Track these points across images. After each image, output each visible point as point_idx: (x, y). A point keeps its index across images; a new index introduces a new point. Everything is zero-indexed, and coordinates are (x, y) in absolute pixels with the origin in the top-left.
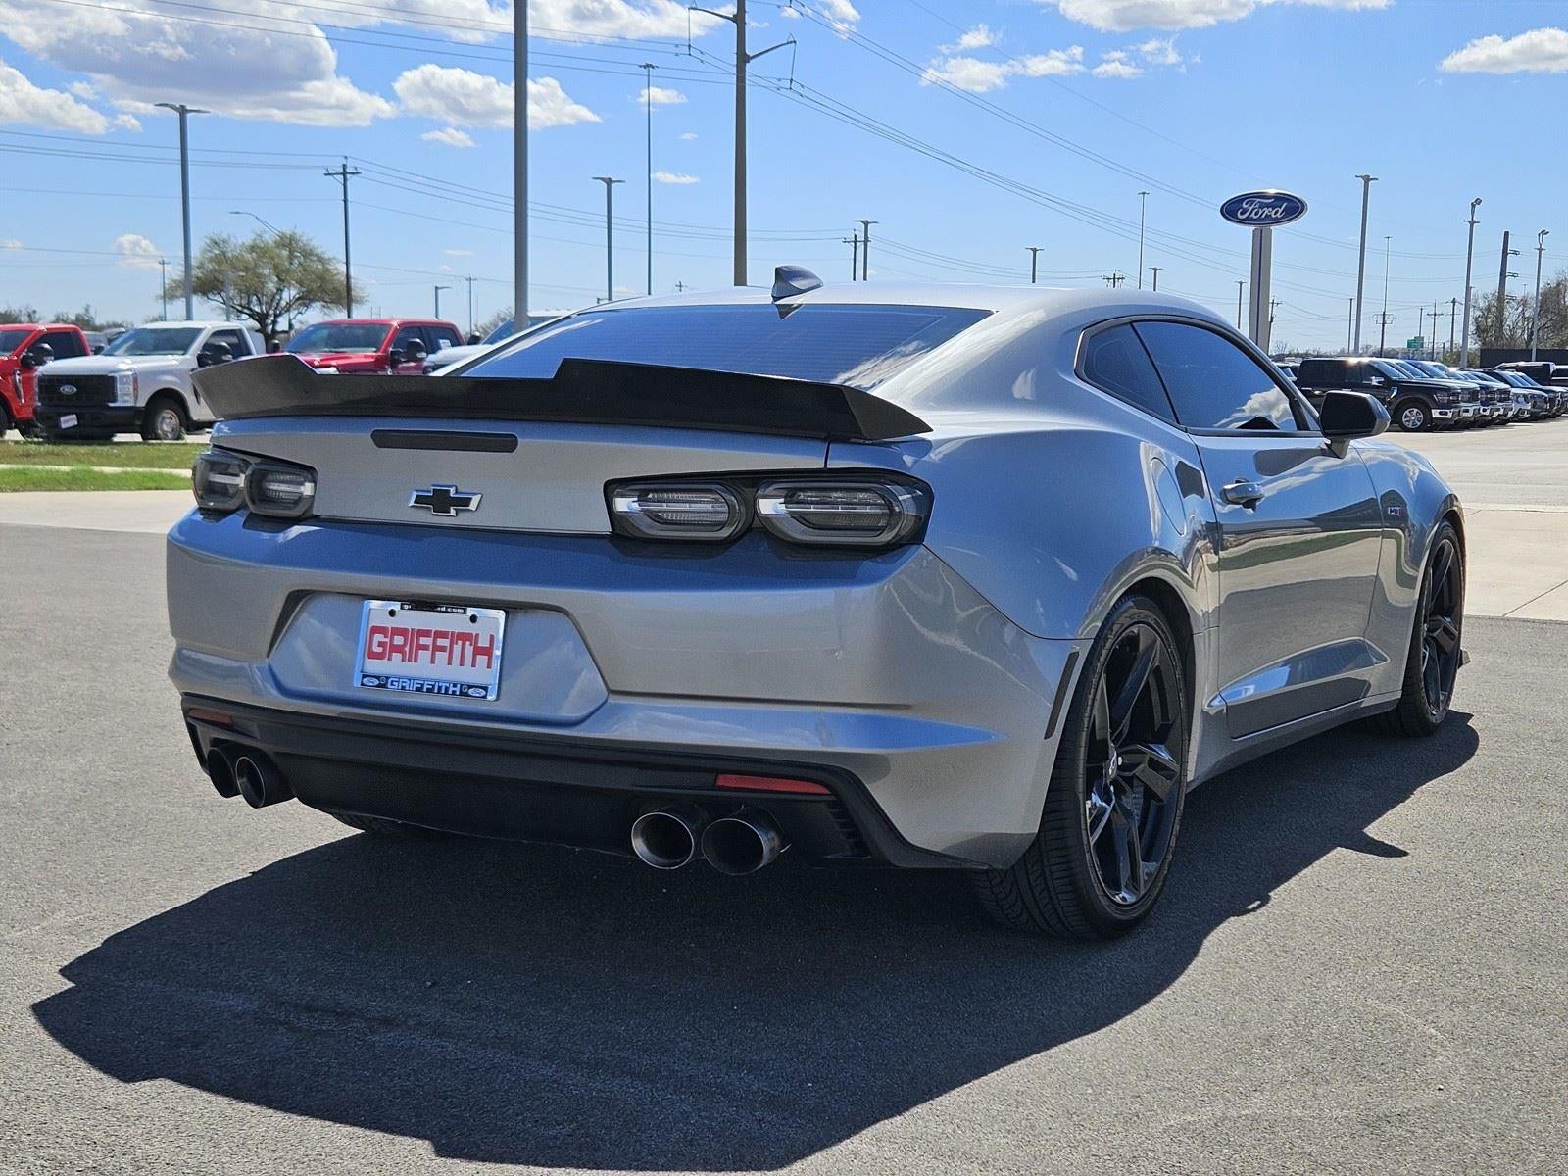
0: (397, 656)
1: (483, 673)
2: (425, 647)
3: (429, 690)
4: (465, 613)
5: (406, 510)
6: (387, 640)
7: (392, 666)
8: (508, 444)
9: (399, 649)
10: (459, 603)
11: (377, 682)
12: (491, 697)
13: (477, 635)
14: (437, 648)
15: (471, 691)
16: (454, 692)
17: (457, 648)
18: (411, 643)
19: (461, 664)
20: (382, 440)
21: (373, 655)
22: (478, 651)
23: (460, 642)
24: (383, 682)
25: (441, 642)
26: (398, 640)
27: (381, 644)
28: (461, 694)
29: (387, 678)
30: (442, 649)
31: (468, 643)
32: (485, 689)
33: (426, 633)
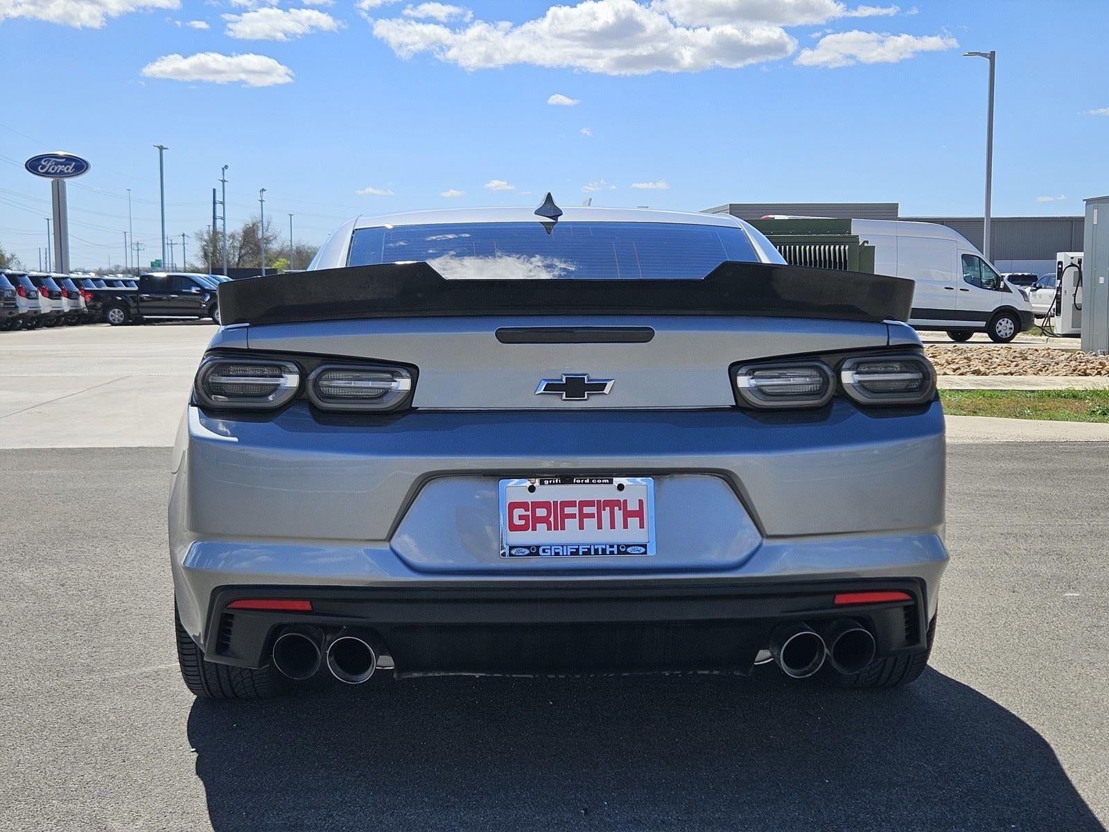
0: (542, 527)
1: (633, 533)
2: (572, 516)
3: (584, 553)
4: (611, 482)
5: (536, 399)
6: (529, 513)
7: (541, 535)
8: (645, 336)
9: (544, 520)
10: (606, 475)
11: (527, 552)
12: (651, 552)
13: (625, 501)
14: (583, 516)
15: (629, 550)
16: (612, 553)
17: (606, 514)
18: (557, 515)
19: (613, 526)
20: (505, 337)
21: (513, 528)
22: (627, 514)
23: (608, 509)
24: (534, 551)
25: (587, 510)
26: (541, 512)
27: (521, 517)
28: (619, 552)
29: (538, 547)
30: (591, 516)
31: (616, 508)
32: (645, 546)
33: (572, 504)
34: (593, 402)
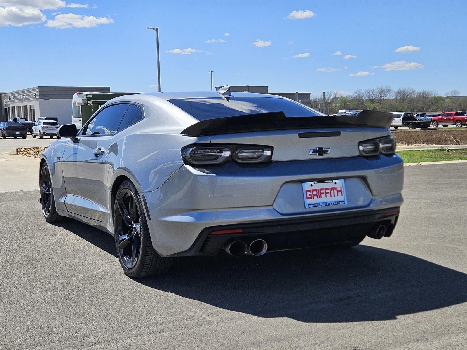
0: (315, 197)
1: (340, 198)
2: (323, 193)
3: (329, 205)
4: (333, 182)
5: (309, 156)
6: (311, 193)
7: (315, 200)
8: (338, 134)
9: (316, 195)
10: (331, 179)
11: (313, 206)
12: (346, 203)
13: (337, 188)
14: (326, 193)
15: (340, 203)
16: (336, 204)
17: (332, 192)
18: (319, 193)
19: (334, 196)
20: (301, 136)
21: (308, 198)
22: (338, 192)
23: (332, 190)
24: (315, 205)
25: (327, 191)
26: (315, 193)
27: (310, 195)
28: (338, 204)
29: (316, 204)
30: (328, 193)
31: (335, 190)
32: (344, 201)
33: (323, 189)
34: (325, 156)
